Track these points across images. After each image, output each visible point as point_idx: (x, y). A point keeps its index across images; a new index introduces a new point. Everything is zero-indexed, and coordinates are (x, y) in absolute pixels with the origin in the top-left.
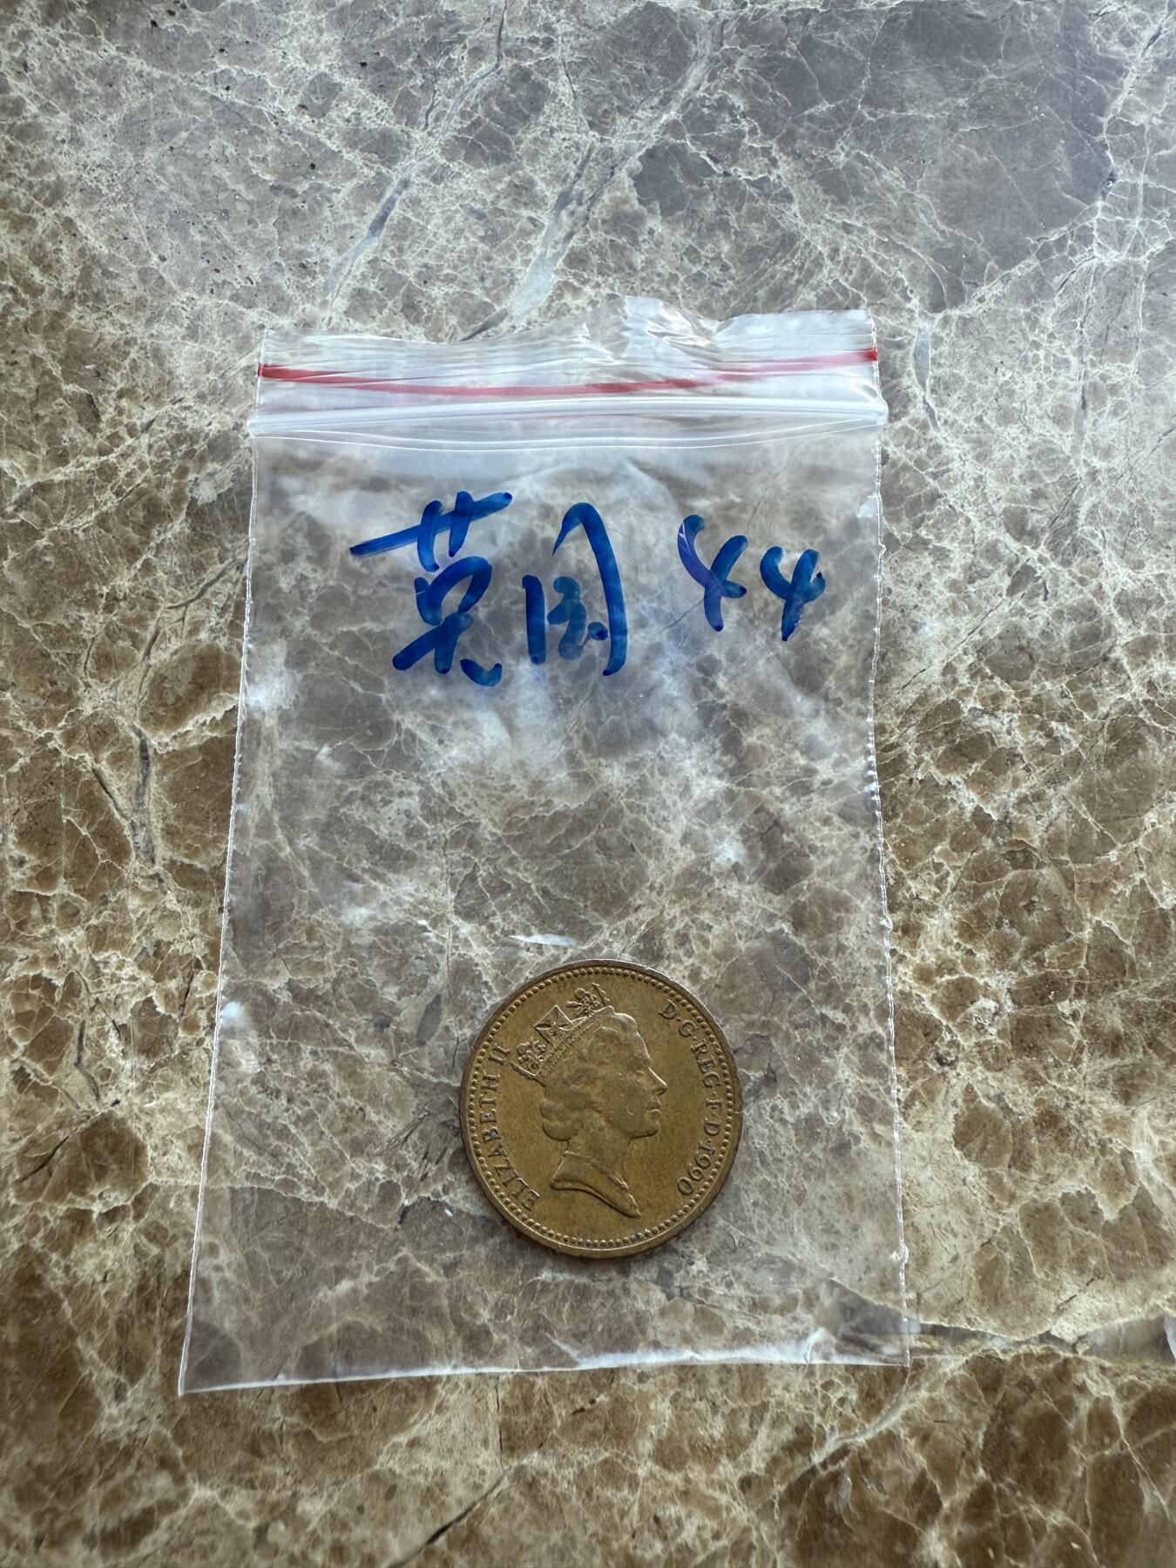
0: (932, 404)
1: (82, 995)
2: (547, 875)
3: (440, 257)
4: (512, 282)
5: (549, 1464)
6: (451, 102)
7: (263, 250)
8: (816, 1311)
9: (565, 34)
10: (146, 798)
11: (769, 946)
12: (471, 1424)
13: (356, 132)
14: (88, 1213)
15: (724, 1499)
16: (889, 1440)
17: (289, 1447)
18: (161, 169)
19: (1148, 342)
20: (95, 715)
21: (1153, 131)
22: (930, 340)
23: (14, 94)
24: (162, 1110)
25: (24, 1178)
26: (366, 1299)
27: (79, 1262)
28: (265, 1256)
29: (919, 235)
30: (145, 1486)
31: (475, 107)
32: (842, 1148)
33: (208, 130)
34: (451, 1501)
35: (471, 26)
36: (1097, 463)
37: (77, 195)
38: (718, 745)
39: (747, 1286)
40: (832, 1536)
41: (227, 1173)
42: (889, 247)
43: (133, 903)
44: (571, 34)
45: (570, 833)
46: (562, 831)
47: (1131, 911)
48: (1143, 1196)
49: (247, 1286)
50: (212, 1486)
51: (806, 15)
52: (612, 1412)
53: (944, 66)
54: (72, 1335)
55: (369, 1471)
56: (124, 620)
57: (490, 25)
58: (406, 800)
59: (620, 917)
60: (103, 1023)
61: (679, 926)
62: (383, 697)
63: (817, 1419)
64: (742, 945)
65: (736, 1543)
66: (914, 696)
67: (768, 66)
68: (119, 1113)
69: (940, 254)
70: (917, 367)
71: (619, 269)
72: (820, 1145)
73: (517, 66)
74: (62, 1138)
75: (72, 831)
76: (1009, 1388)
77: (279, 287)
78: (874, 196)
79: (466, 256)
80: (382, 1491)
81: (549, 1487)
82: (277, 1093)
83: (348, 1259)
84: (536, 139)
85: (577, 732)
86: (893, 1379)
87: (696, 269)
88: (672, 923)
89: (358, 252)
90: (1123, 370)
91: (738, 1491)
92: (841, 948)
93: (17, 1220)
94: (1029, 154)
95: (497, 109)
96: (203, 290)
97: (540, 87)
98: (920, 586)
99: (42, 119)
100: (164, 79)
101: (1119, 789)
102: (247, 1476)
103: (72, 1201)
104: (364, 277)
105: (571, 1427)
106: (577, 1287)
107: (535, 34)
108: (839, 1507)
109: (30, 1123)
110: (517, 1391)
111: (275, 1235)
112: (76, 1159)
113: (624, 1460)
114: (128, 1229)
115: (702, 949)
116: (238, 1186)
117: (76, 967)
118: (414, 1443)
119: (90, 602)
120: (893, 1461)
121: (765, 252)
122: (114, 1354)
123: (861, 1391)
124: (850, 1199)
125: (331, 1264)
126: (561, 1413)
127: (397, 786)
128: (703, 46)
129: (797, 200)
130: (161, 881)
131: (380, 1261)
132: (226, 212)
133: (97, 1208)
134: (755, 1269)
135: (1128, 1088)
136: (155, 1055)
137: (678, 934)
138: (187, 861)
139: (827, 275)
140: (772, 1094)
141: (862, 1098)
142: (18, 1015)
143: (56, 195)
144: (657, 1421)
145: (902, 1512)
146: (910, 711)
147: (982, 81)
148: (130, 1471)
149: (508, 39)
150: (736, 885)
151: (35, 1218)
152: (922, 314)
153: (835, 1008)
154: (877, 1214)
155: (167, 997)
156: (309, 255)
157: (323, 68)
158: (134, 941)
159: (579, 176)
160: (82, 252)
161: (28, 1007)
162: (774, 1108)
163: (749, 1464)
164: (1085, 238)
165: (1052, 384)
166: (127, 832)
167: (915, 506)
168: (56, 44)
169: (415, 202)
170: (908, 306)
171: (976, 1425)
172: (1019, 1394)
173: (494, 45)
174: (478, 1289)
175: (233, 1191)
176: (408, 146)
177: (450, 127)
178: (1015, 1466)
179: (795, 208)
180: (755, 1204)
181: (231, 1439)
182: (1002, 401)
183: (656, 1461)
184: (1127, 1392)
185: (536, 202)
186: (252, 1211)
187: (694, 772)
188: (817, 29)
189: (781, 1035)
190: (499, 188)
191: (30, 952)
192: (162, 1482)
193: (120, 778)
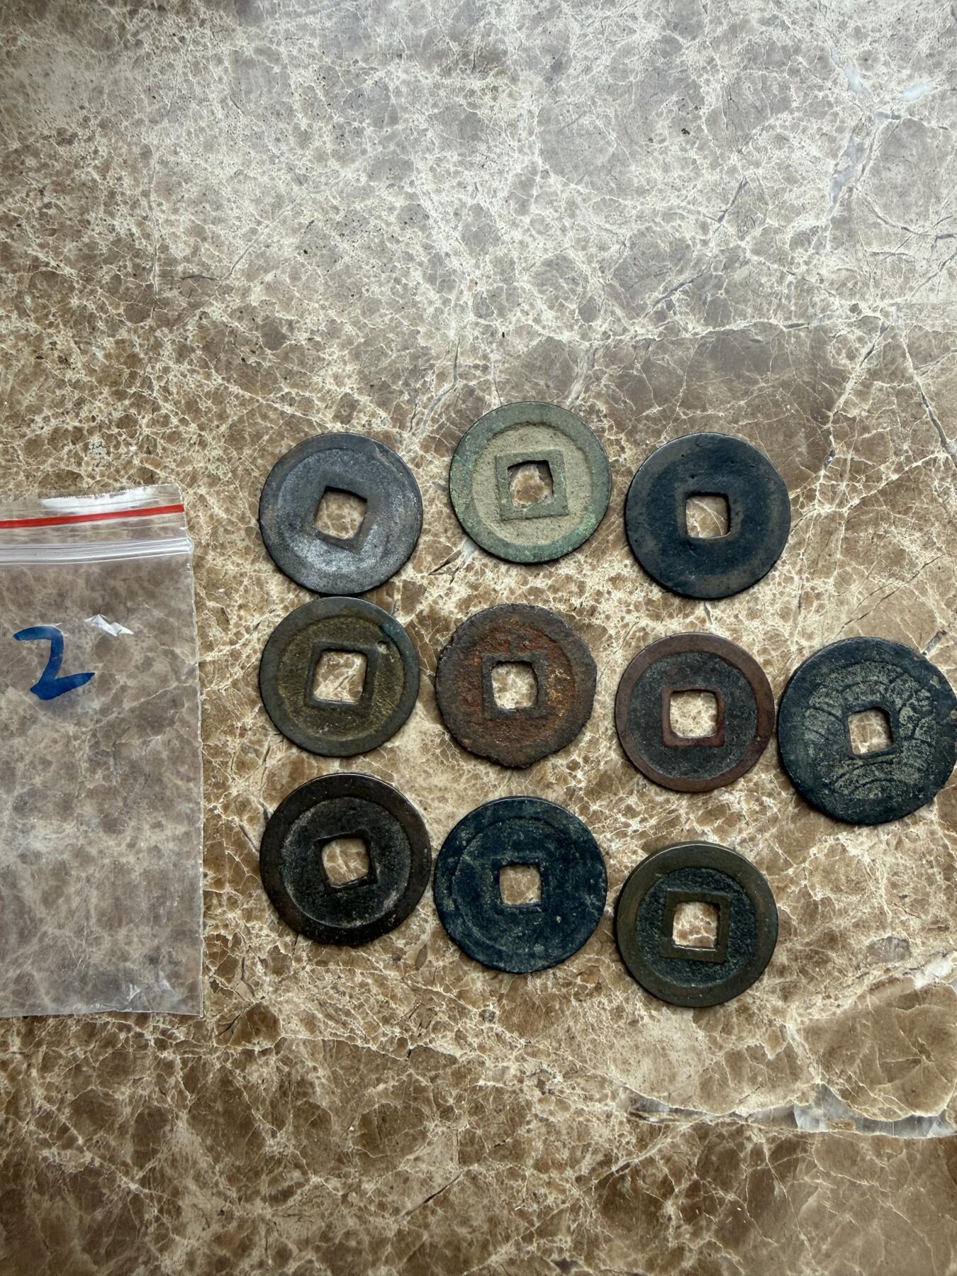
6: (426, 411)
15: (568, 1186)
16: (651, 1161)
17: (357, 1159)
18: (254, 461)
19: (842, 565)
20: (238, 796)
21: (861, 421)
23: (164, 411)
27: (250, 1074)
28: (341, 1072)
31: (440, 415)
32: (634, 1023)
35: (438, 358)
36: (804, 643)
37: (206, 480)
47: (798, 901)
48: (789, 1047)
49: (333, 1086)
51: (648, 343)
54: (249, 1108)
56: (251, 742)
65: (573, 1205)
73: (466, 385)
75: (231, 859)
76: (712, 1138)
82: (344, 994)
86: (654, 1132)
90: (825, 583)
93: (218, 1054)
94: (781, 438)
97: (481, 399)
98: (694, 718)
99: (181, 428)
100: (252, 398)
101: (798, 835)
107: (477, 362)
108: (624, 1190)
111: (346, 1063)
112: (245, 1025)
114: (273, 1059)
118: (416, 1159)
119: (231, 731)
120: (651, 1170)
124: (637, 1048)
126: (488, 1147)
128: (582, 368)
133: (257, 1049)
135: (786, 994)
140: (599, 994)
143: (193, 480)
144: (536, 1150)
145: (655, 1193)
155: (286, 945)
160: (211, 517)
164: (810, 496)
165: (782, 594)
168: (185, 376)
171: (694, 1155)
172: (717, 1140)
176: (401, 442)
177: (427, 429)
178: (712, 1173)
182: (751, 605)
184: (772, 1140)
188: (655, 353)
191: (214, 922)
192: (296, 1174)
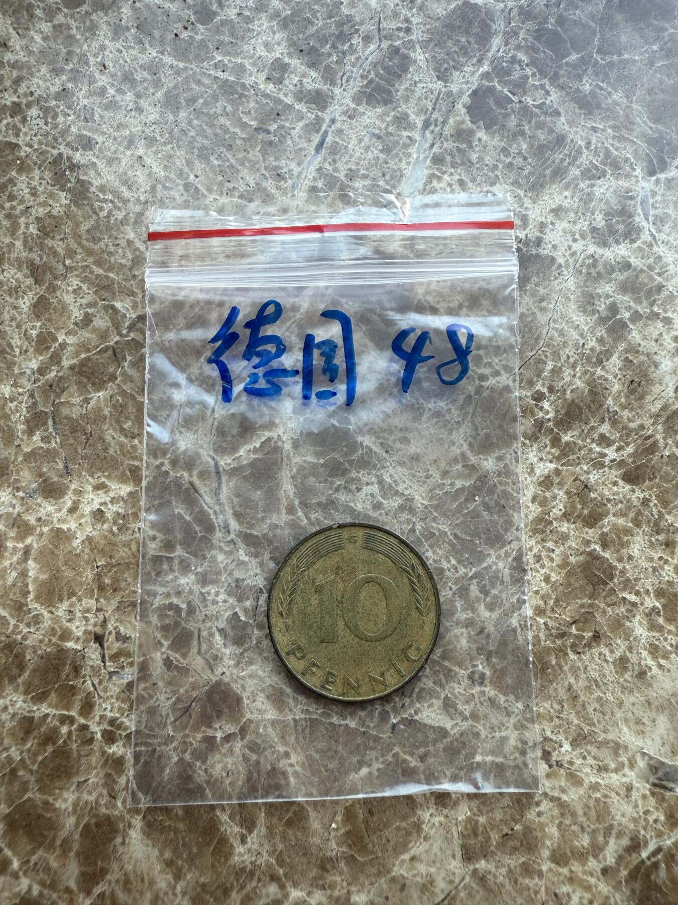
0: (654, 232)
1: (197, 613)
2: (456, 525)
3: (358, 164)
4: (401, 176)
5: (491, 867)
7: (254, 167)
8: (636, 770)
9: (417, 24)
10: (221, 496)
11: (588, 558)
12: (444, 846)
13: (301, 92)
14: (215, 737)
22: (649, 194)
24: (250, 676)
25: (176, 720)
26: (378, 777)
29: (637, 131)
30: (264, 892)
33: (215, 98)
34: (437, 890)
38: (548, 442)
39: (595, 758)
40: (656, 898)
41: (291, 710)
42: (621, 139)
43: (221, 557)
44: (421, 23)
45: (467, 500)
46: (462, 500)
50: (301, 890)
52: (524, 835)
53: (643, 26)
55: (389, 876)
57: (372, 22)
58: (370, 487)
59: (501, 548)
60: (211, 628)
61: (535, 551)
62: (351, 427)
63: (642, 832)
64: (573, 560)
66: (659, 406)
67: (539, 34)
68: (226, 679)
69: (651, 141)
70: (643, 210)
71: (463, 163)
72: (629, 673)
74: (195, 696)
77: (265, 189)
78: (608, 109)
79: (373, 162)
80: (398, 887)
81: (492, 879)
83: (363, 756)
84: (407, 89)
85: (465, 441)
87: (507, 162)
88: (531, 549)
89: (309, 164)
91: (601, 876)
92: (630, 558)
95: (382, 72)
96: (222, 193)
102: (321, 882)
103: (205, 732)
104: (315, 179)
105: (502, 845)
106: (497, 764)
109: (176, 688)
110: (469, 826)
113: (534, 862)
115: (550, 564)
116: (297, 718)
117: (191, 597)
121: (547, 147)
122: (238, 818)
123: (666, 815)
125: (355, 759)
127: (365, 479)
129: (563, 115)
130: (235, 544)
131: (383, 756)
132: (230, 145)
134: (598, 748)
136: (242, 645)
137: (535, 555)
138: (248, 531)
139: (586, 158)
141: (650, 645)
142: (162, 626)
146: (658, 415)
147: (666, 34)
148: (254, 884)
149: (384, 29)
150: (566, 525)
151: (185, 742)
152: (643, 178)
153: (630, 593)
154: (666, 712)
156: (282, 168)
157: (278, 55)
158: (223, 580)
159: (434, 109)
161: (167, 622)
162: (600, 654)
163: (605, 860)
166: (212, 517)
167: (649, 293)
169: (340, 132)
170: (635, 174)
173: (376, 34)
174: (440, 768)
175: (294, 720)
179: (563, 119)
180: (595, 710)
181: (309, 863)
183: (553, 861)
185: (410, 127)
186: (307, 731)
187: (536, 460)
189: (600, 611)
190: (388, 119)
193: (205, 485)
